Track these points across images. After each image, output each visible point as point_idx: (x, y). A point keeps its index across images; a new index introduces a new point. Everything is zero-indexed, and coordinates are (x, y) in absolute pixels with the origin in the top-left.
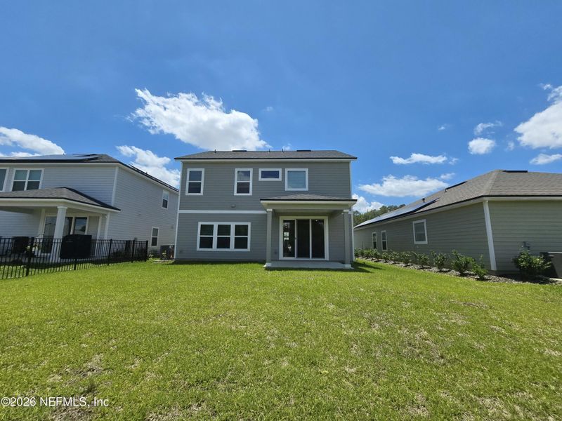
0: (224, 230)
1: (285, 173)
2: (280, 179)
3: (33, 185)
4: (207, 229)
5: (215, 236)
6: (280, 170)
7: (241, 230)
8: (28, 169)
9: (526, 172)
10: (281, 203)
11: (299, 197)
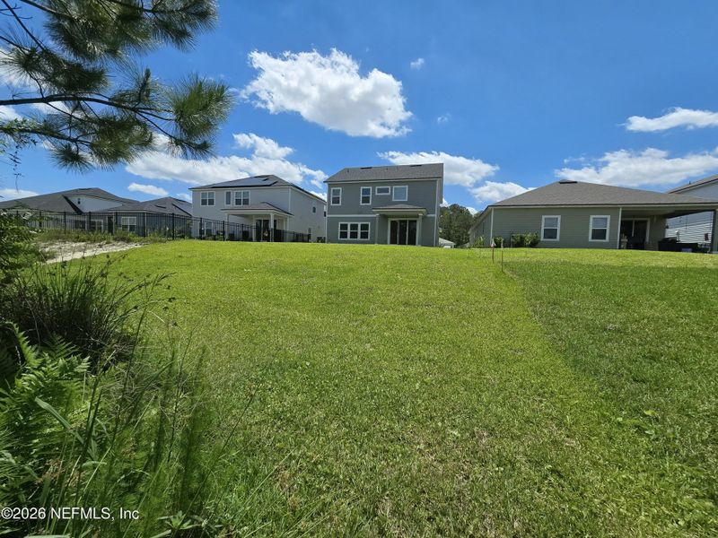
0: (354, 227)
1: (393, 190)
2: (389, 194)
3: (246, 202)
4: (344, 227)
5: (349, 231)
6: (389, 187)
7: (365, 227)
8: (242, 191)
9: (576, 182)
10: (389, 210)
11: (399, 206)
